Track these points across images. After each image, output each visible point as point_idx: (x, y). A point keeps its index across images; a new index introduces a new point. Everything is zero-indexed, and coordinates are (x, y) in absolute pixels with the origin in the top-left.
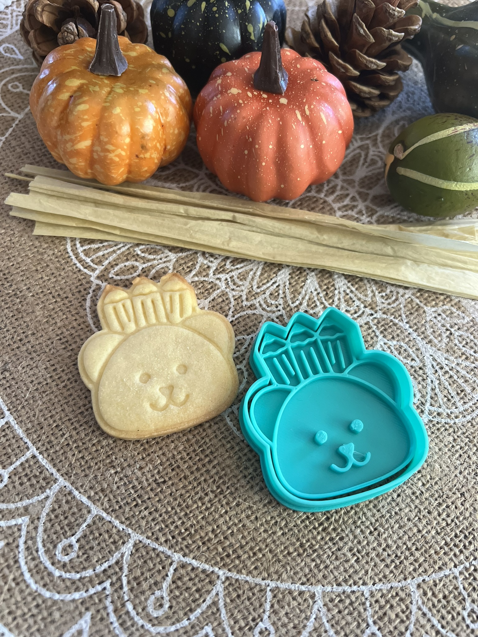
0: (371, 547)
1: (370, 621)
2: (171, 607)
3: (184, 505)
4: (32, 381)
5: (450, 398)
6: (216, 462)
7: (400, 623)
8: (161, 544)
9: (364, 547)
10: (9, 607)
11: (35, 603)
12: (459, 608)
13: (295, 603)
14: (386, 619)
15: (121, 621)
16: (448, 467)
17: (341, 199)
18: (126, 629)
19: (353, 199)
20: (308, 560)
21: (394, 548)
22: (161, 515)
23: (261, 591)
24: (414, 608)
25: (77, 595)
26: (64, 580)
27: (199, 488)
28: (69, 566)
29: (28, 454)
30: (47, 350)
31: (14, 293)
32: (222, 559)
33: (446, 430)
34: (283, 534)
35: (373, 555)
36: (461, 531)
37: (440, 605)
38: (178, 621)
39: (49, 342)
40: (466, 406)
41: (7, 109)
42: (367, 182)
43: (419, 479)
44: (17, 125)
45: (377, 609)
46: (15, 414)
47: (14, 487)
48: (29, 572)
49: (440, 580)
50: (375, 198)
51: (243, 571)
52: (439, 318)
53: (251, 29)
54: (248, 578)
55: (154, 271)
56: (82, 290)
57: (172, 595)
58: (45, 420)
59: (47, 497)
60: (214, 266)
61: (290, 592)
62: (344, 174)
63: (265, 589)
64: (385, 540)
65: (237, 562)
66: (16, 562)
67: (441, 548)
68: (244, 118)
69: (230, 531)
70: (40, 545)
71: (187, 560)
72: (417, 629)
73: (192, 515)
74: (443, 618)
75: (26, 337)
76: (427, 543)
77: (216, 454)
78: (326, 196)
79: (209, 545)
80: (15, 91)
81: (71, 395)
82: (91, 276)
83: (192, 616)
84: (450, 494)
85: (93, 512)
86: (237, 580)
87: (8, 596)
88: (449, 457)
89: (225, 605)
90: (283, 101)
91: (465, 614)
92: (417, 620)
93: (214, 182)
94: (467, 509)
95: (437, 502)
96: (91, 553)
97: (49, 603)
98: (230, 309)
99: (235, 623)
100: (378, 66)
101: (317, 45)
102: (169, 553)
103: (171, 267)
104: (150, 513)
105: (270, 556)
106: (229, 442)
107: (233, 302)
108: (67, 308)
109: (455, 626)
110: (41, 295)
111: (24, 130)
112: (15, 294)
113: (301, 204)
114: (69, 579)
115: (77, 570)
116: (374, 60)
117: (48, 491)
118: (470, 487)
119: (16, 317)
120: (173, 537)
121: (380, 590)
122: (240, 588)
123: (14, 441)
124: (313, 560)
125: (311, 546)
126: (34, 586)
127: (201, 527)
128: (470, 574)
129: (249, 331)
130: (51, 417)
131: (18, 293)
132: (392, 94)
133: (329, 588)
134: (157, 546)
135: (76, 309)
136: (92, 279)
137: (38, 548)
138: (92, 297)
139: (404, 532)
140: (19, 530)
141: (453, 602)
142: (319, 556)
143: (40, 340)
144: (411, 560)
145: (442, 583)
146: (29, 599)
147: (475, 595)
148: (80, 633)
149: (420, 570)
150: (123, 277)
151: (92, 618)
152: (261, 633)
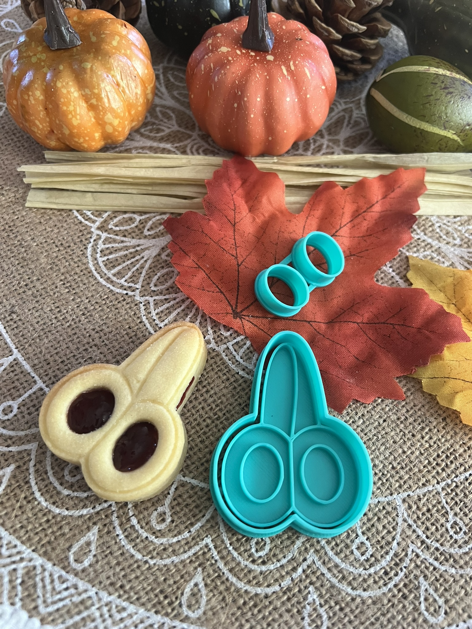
1: (360, 533)
2: (173, 521)
4: (38, 322)
6: (212, 392)
7: (387, 533)
10: (20, 522)
11: (45, 519)
12: (443, 520)
14: (374, 530)
15: (126, 534)
18: (131, 541)
21: (381, 466)
24: (400, 520)
25: (85, 512)
26: (72, 499)
28: (76, 486)
29: (36, 387)
30: (52, 294)
31: (19, 243)
36: (443, 452)
37: (425, 517)
38: (179, 533)
39: (53, 287)
42: (351, 141)
43: (403, 406)
45: (365, 521)
46: (22, 352)
47: (24, 417)
48: (39, 491)
49: (424, 495)
55: (150, 223)
56: (83, 240)
57: (173, 511)
58: (51, 356)
62: (330, 134)
66: (27, 482)
67: (424, 467)
68: (233, 73)
70: (49, 468)
71: (187, 479)
72: (403, 539)
74: (427, 529)
75: (31, 282)
76: (411, 462)
77: (212, 385)
78: (312, 154)
81: (75, 334)
82: (91, 227)
83: (193, 529)
84: (432, 419)
87: (20, 513)
90: (270, 58)
91: (449, 526)
92: (403, 531)
93: (207, 142)
94: (449, 432)
95: (420, 426)
97: (59, 518)
99: (233, 535)
100: (359, 29)
101: (301, 11)
106: (225, 374)
108: (70, 255)
109: (439, 537)
110: (45, 245)
112: (21, 244)
114: (77, 497)
115: (85, 489)
116: (355, 24)
119: (21, 265)
123: (22, 376)
126: (44, 504)
128: (452, 490)
130: (57, 353)
131: (23, 243)
132: (373, 58)
135: (79, 256)
136: (92, 230)
137: (47, 470)
138: (93, 246)
139: (390, 453)
140: (29, 455)
141: (437, 515)
143: (45, 285)
144: (397, 478)
145: (425, 499)
146: (40, 515)
147: (457, 509)
148: (88, 544)
149: (405, 487)
150: (122, 228)
151: (99, 531)
152: (257, 543)
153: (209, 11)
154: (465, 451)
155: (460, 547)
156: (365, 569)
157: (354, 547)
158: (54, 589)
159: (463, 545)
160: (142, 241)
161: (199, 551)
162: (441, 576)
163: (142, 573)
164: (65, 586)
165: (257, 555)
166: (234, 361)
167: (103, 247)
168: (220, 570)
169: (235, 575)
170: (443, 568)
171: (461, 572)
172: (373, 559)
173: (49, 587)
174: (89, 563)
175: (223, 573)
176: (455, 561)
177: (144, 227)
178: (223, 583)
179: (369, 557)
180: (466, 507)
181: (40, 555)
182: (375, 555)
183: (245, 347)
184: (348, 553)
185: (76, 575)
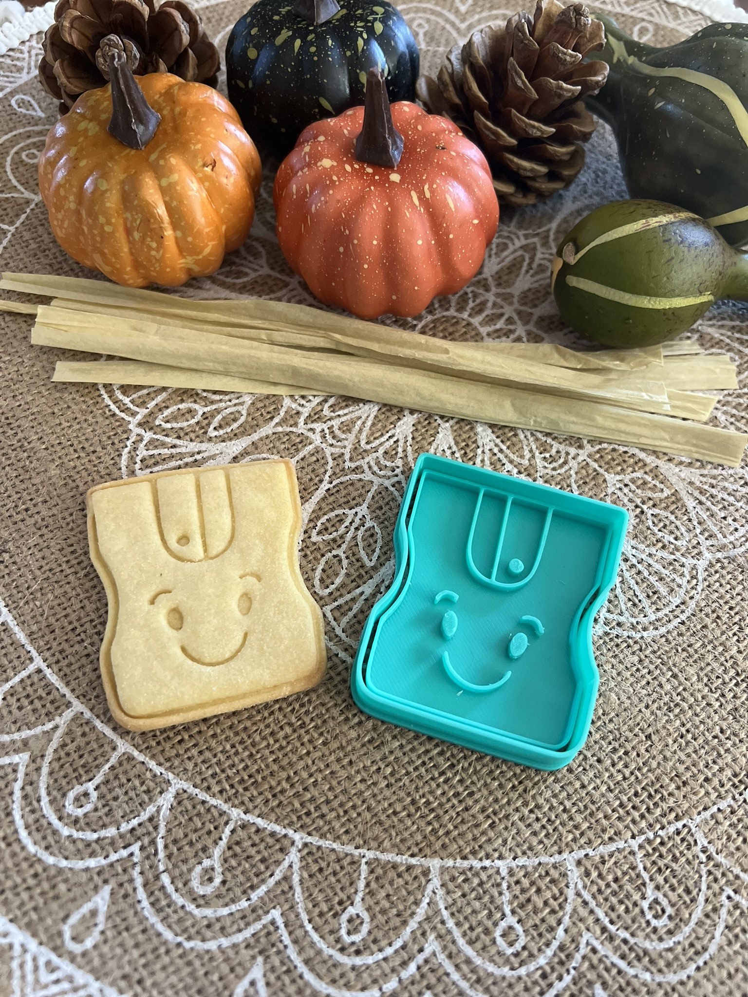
0: (513, 807)
1: (507, 910)
2: (224, 882)
3: (249, 741)
4: (41, 567)
5: (637, 601)
7: (550, 913)
8: (214, 796)
9: (502, 807)
11: (32, 872)
12: (636, 897)
13: (401, 881)
14: (530, 907)
15: (152, 899)
16: (629, 698)
17: (492, 320)
18: (159, 911)
19: (510, 321)
20: (422, 824)
21: (546, 809)
22: (215, 756)
23: (353, 863)
24: (570, 893)
25: (92, 863)
26: (74, 842)
27: (271, 719)
28: (82, 822)
29: (32, 668)
30: (64, 525)
31: (19, 444)
32: (299, 818)
33: (629, 646)
34: (387, 786)
35: (516, 817)
36: (643, 788)
37: (609, 891)
38: (233, 901)
39: (66, 514)
40: (660, 614)
41: (19, 187)
42: (531, 297)
44: (32, 210)
45: (518, 893)
46: (14, 612)
47: (10, 712)
48: (26, 828)
49: (611, 856)
50: (541, 319)
51: (328, 835)
52: (626, 490)
53: (363, 78)
54: (334, 846)
55: (219, 417)
56: (116, 441)
57: (226, 866)
58: (57, 620)
59: (56, 727)
60: (306, 412)
61: (395, 866)
62: (499, 285)
63: (359, 861)
64: (534, 797)
65: (321, 823)
66: (9, 814)
67: (613, 811)
68: (338, 201)
69: (312, 780)
70: (43, 792)
71: (250, 818)
72: (574, 923)
73: (259, 756)
74: (613, 909)
75: (35, 506)
76: (593, 803)
78: (470, 315)
79: (282, 798)
80: (31, 161)
82: (129, 422)
83: (255, 896)
84: (630, 735)
85: (119, 750)
86: (319, 848)
88: (631, 685)
89: (301, 882)
90: (395, 177)
91: (645, 905)
92: (575, 910)
94: (654, 757)
95: (611, 747)
96: (114, 804)
97: (53, 872)
98: (326, 472)
99: (314, 906)
100: (542, 132)
101: (457, 100)
102: (225, 807)
103: (244, 412)
104: (201, 752)
105: (368, 815)
107: (331, 462)
108: (95, 466)
109: (629, 922)
110: (58, 448)
111: (42, 217)
112: (21, 447)
113: (434, 327)
114: (82, 840)
115: (95, 827)
116: (536, 124)
117: (57, 719)
118: (659, 726)
119: (21, 478)
120: (232, 786)
121: (523, 866)
122: (322, 858)
123: (12, 649)
124: (429, 823)
125: (428, 803)
126: (32, 849)
127: (272, 774)
128: (654, 849)
129: (353, 503)
130: (66, 616)
131: (26, 444)
132: (566, 173)
133: (450, 863)
134: (208, 798)
135: (108, 468)
136: (131, 427)
137: (39, 797)
138: (130, 453)
139: (562, 787)
140: (15, 771)
141: (628, 887)
142: (437, 817)
143: (54, 511)
144: (568, 828)
145: (613, 860)
146: (25, 865)
147: (660, 879)
148: (94, 913)
149: (582, 841)
150: (175, 425)
151: (112, 894)
152: (350, 921)
153: (317, 99)
154: (678, 788)
155: (661, 939)
156: (512, 969)
157: (498, 933)
158: (37, 981)
159: (665, 936)
160: (204, 446)
161: (261, 930)
162: (628, 983)
163: (172, 963)
164: (54, 977)
165: (347, 939)
166: (332, 635)
167: (145, 453)
168: (291, 961)
169: (312, 970)
170: (631, 972)
171: (659, 978)
172: (525, 954)
173: (30, 978)
174: (94, 943)
175: (295, 967)
176: (652, 961)
177: (209, 424)
178: (293, 981)
179: (520, 949)
180: (674, 877)
181: (20, 928)
182: (529, 946)
183: (351, 614)
184: (488, 942)
185: (73, 959)
